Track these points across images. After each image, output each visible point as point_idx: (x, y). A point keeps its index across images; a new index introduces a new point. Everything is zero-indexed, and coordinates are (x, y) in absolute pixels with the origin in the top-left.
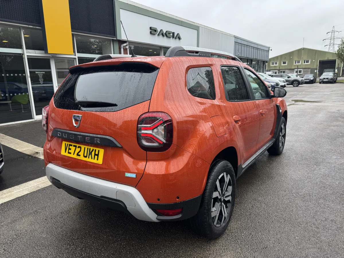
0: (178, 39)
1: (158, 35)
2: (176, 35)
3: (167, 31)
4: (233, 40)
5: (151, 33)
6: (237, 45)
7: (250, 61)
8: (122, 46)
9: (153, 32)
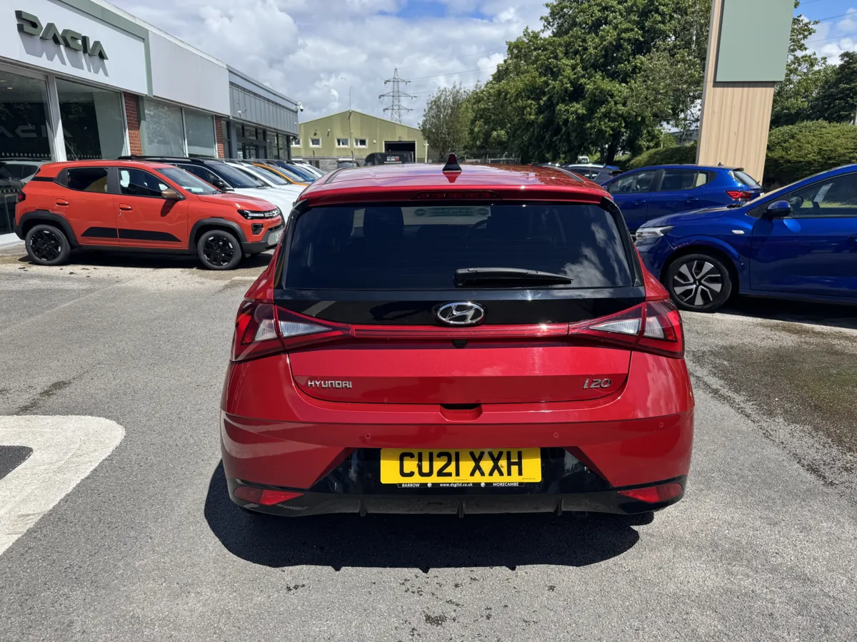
0: (97, 58)
1: (41, 38)
2: (91, 44)
3: (65, 31)
4: (226, 78)
5: (20, 28)
6: (236, 92)
7: (261, 132)
9: (28, 28)
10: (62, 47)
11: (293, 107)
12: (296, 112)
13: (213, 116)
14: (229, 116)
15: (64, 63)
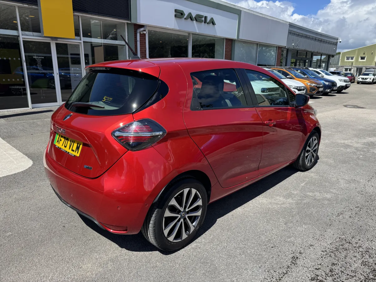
0: (211, 24)
1: (185, 19)
2: (208, 20)
3: (197, 15)
4: (287, 28)
5: (176, 16)
6: (292, 36)
7: (310, 54)
8: (138, 31)
9: (179, 15)
10: (195, 22)
12: (337, 43)
13: (277, 47)
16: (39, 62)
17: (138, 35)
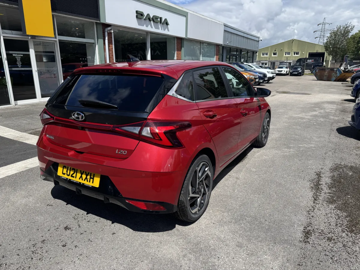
0: (165, 25)
1: (144, 19)
2: (163, 20)
3: (154, 16)
4: (222, 28)
5: (137, 17)
6: (226, 33)
7: (240, 51)
8: (106, 30)
9: (140, 16)
10: (152, 22)
11: (257, 39)
12: (259, 41)
13: (215, 45)
14: (222, 44)
15: (152, 27)
16: (18, 59)
17: (106, 34)
